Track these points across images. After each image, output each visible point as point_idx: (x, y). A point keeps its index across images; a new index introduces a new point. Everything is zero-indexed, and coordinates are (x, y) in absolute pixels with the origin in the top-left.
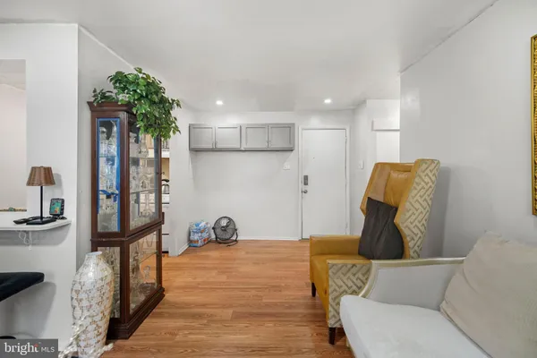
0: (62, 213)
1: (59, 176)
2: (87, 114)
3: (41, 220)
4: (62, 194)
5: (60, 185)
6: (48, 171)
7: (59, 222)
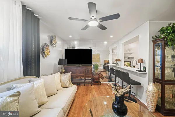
0: (145, 70)
1: (145, 61)
2: (152, 43)
3: (141, 71)
4: (145, 65)
5: (145, 63)
6: (142, 60)
7: (144, 72)
